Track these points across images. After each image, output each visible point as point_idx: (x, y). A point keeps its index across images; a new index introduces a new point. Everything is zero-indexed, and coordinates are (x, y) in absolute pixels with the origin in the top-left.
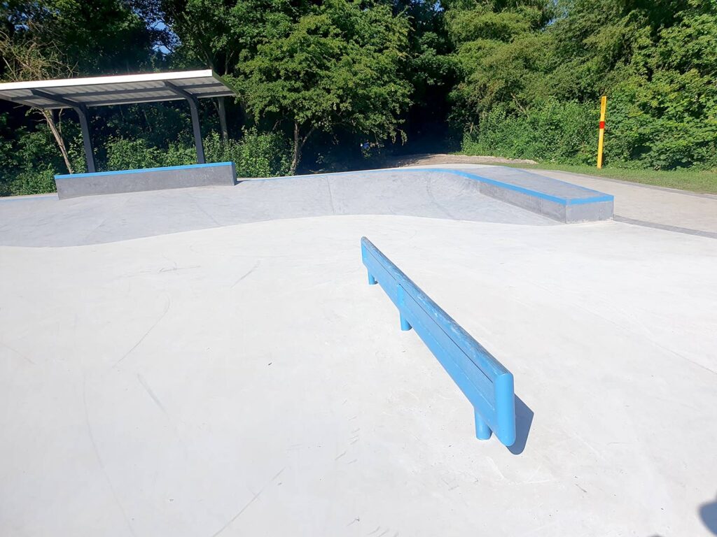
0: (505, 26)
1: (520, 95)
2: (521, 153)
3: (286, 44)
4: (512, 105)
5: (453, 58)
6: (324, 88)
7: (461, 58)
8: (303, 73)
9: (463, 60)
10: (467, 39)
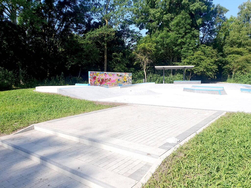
0: (241, 52)
1: (245, 69)
2: (246, 83)
3: (193, 57)
4: (242, 71)
5: (226, 59)
6: (200, 67)
7: (228, 58)
8: (197, 63)
9: (229, 59)
10: (230, 54)
